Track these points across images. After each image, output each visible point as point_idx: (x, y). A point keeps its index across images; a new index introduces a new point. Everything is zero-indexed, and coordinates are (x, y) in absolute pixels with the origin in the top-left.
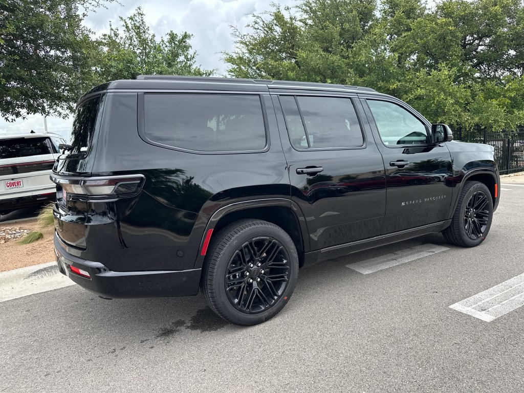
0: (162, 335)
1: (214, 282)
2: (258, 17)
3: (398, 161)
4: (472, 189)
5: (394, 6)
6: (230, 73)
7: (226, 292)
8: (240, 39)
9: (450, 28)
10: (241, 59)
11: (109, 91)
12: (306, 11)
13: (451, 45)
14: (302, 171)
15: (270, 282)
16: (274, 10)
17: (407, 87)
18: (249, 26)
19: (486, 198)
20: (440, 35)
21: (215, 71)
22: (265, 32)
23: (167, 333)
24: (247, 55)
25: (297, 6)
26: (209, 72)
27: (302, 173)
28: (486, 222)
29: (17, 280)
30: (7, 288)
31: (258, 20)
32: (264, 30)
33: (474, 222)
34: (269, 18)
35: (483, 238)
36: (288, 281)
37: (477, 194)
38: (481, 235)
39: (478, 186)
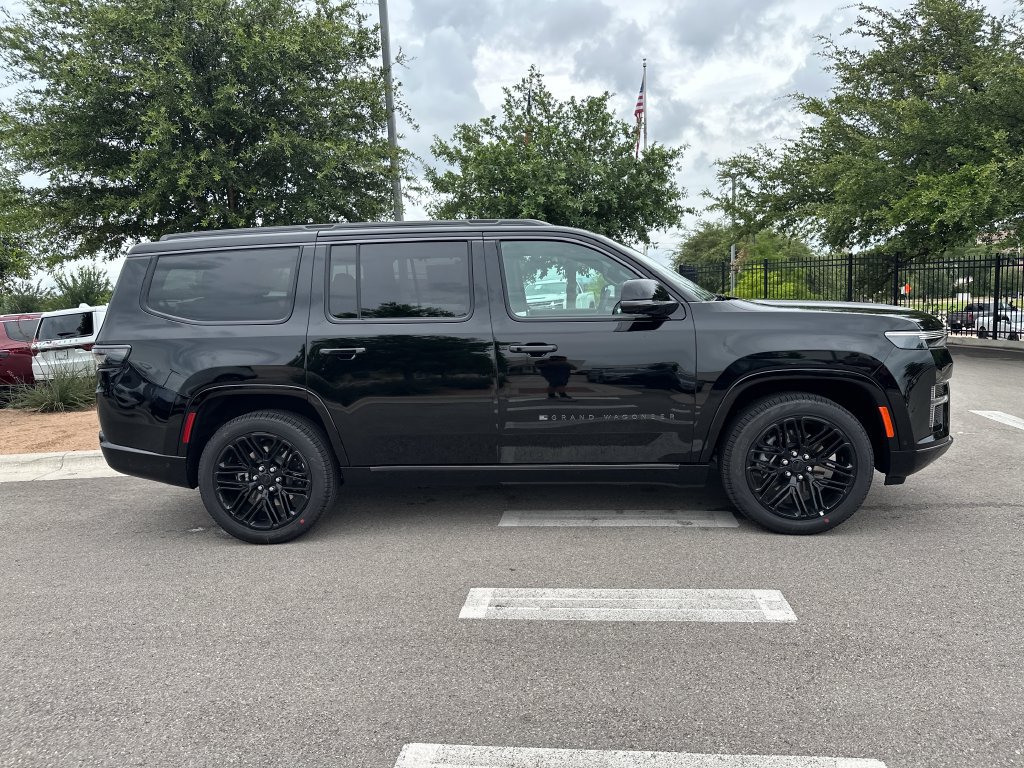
3: (529, 345)
7: (215, 492)
14: (330, 352)
15: (285, 495)
19: (837, 435)
35: (827, 521)
36: (308, 500)
37: (799, 422)
38: (822, 514)
39: (802, 406)
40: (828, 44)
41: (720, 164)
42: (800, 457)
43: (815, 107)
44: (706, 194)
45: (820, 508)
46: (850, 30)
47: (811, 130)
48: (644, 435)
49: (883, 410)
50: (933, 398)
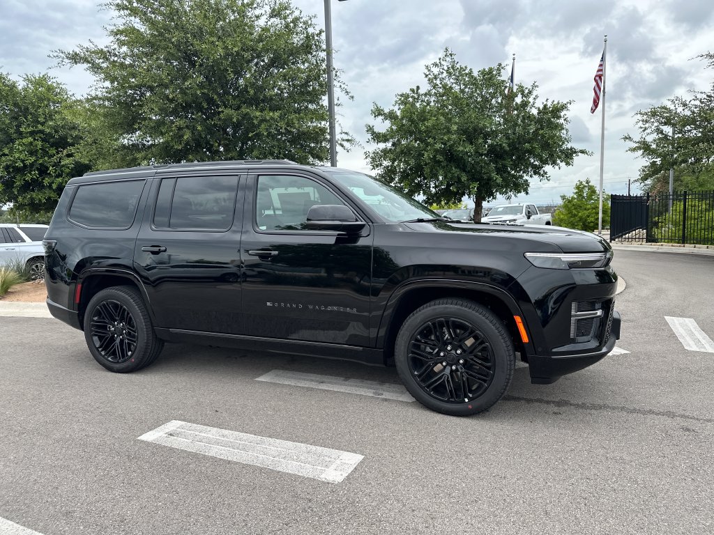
3: (261, 250)
28: (487, 382)
35: (470, 407)
36: (136, 346)
37: (447, 322)
38: (466, 400)
39: (449, 310)
41: (641, 114)
42: (453, 352)
44: (627, 138)
45: (466, 396)
48: (338, 323)
49: (518, 319)
50: (573, 313)
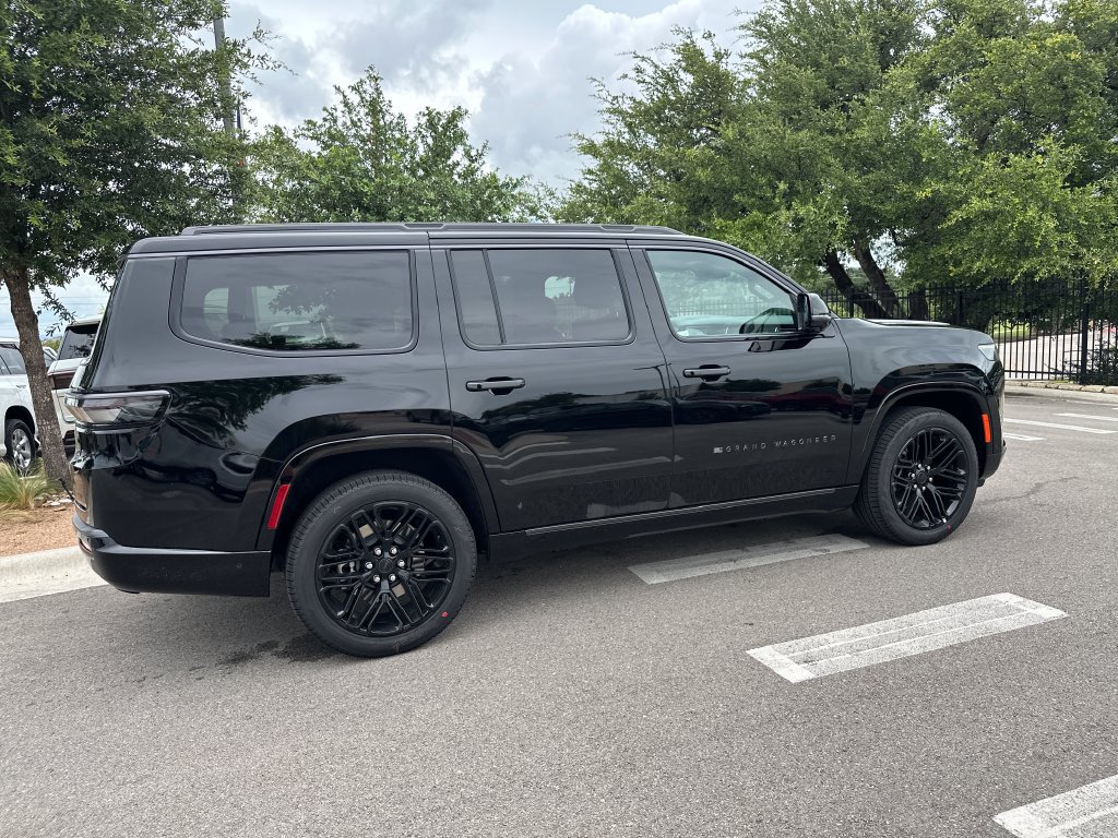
0: (228, 662)
1: (294, 575)
2: (643, 59)
3: (702, 367)
4: (911, 423)
5: (956, 12)
6: (588, 176)
7: (319, 594)
8: (608, 105)
9: (1073, 56)
10: (610, 144)
11: (129, 256)
12: (760, 35)
13: (1076, 95)
14: (479, 386)
15: (415, 583)
16: (679, 40)
17: (957, 193)
18: (625, 76)
19: (954, 444)
20: (1049, 72)
21: (526, 179)
22: (659, 88)
23: (239, 659)
24: (627, 136)
25: (743, 27)
26: (515, 182)
27: (479, 388)
28: (959, 494)
29: (75, 562)
30: (57, 575)
31: (644, 65)
32: (657, 83)
33: (927, 494)
34: (669, 59)
35: (949, 527)
36: (451, 584)
37: (928, 434)
38: (945, 520)
39: (931, 418)
40: (602, 88)
43: (591, 149)
45: (944, 517)
46: (626, 76)
47: (590, 172)
49: (985, 417)
